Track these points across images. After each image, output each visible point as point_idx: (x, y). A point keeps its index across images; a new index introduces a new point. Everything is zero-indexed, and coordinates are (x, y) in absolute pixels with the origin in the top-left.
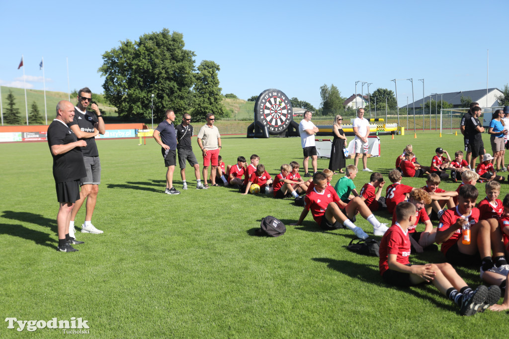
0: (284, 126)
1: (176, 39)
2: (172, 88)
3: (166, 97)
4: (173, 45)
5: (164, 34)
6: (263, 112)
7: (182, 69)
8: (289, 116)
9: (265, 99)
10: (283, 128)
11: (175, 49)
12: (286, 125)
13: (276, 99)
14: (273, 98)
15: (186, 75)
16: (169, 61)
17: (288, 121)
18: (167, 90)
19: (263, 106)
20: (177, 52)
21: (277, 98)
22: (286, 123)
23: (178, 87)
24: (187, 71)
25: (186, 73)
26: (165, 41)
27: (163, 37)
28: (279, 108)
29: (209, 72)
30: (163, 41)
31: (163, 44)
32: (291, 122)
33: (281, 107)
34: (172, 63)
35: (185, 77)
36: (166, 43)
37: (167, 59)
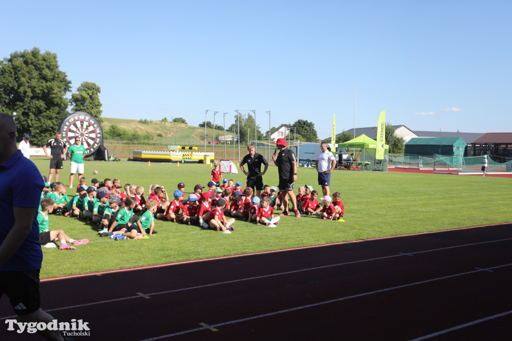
0: (92, 150)
1: (46, 59)
2: (39, 108)
3: (32, 116)
4: (42, 65)
5: (35, 53)
6: (67, 134)
7: (50, 89)
8: (98, 140)
9: (69, 122)
10: (90, 151)
11: (43, 69)
12: (94, 149)
13: (83, 123)
14: (79, 122)
15: (54, 96)
16: (37, 80)
17: (96, 145)
18: (34, 109)
19: (67, 129)
20: (45, 72)
21: (85, 122)
22: (95, 147)
23: (46, 106)
24: (55, 92)
25: (54, 94)
26: (34, 60)
27: (33, 56)
28: (86, 132)
29: (88, 94)
30: (32, 60)
31: (32, 63)
32: (100, 146)
33: (89, 130)
34: (40, 83)
35: (54, 98)
36: (35, 62)
37: (34, 78)
